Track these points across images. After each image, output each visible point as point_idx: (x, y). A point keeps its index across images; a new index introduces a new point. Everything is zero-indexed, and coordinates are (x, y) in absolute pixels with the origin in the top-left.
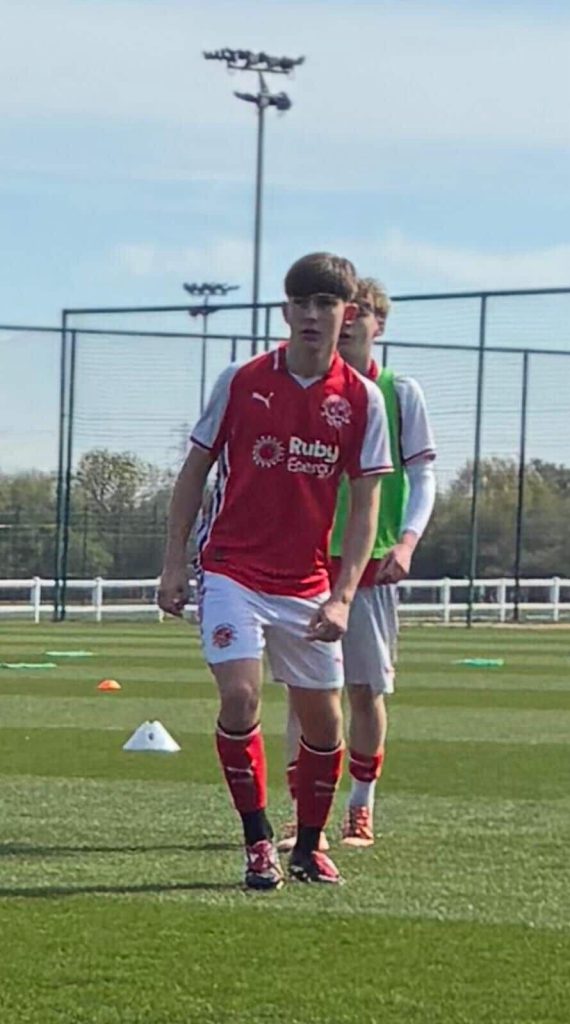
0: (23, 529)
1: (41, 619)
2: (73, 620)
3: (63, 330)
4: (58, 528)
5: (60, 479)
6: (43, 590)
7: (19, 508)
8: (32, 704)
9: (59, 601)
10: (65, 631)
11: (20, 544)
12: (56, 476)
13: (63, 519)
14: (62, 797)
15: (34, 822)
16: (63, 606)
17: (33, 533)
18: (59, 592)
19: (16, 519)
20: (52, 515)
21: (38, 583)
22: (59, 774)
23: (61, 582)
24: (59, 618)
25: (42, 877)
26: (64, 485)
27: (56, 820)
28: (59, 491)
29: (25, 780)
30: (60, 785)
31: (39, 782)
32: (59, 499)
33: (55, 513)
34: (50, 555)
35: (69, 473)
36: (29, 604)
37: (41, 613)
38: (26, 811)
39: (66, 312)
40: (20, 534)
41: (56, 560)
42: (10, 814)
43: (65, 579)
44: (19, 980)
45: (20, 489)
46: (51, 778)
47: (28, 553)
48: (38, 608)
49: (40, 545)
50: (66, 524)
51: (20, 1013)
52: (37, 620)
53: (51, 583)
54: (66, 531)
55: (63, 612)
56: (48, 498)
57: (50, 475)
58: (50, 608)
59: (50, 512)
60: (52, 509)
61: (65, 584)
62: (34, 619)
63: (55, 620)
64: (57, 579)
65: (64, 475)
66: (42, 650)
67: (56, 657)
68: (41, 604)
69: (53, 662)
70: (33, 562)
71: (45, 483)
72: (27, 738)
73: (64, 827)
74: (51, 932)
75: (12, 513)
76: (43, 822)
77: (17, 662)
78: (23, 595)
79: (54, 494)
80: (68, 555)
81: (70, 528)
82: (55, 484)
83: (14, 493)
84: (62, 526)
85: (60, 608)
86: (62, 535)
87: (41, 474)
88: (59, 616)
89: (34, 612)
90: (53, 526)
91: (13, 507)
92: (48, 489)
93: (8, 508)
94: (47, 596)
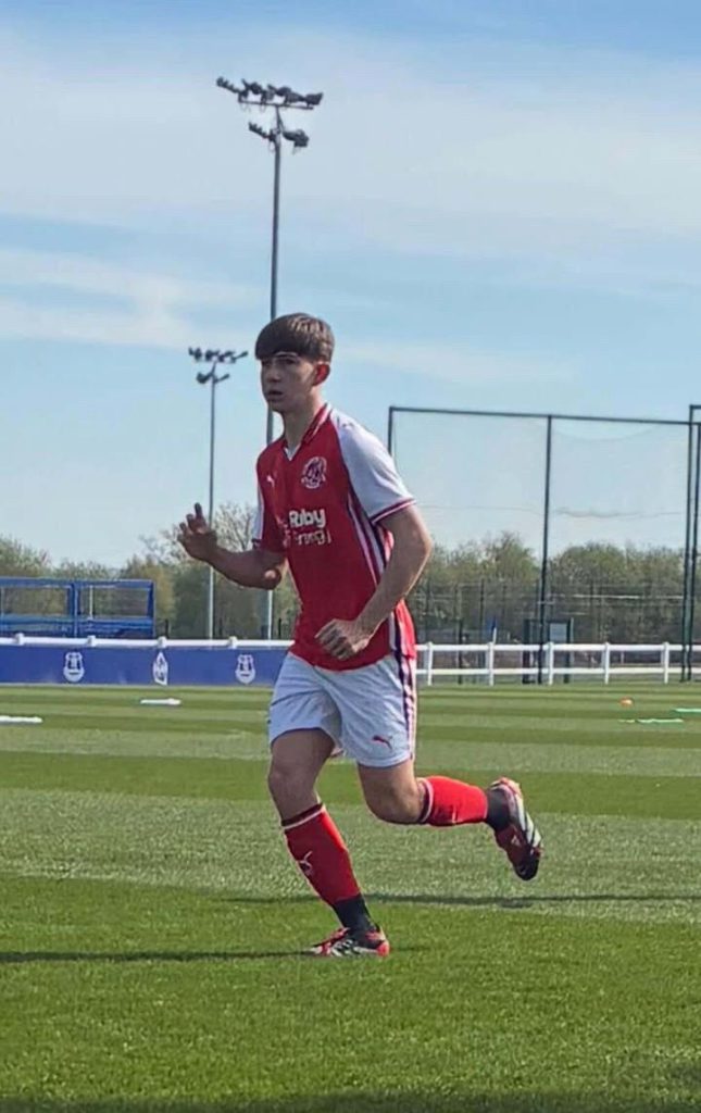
0: (655, 600)
1: (670, 679)
2: (697, 681)
3: (690, 424)
4: (685, 598)
5: (687, 555)
6: (673, 654)
7: (650, 581)
8: (661, 754)
9: (686, 664)
10: (691, 689)
11: (652, 612)
12: (684, 552)
13: (689, 591)
14: (689, 837)
15: (664, 859)
16: (690, 667)
17: (663, 604)
18: (686, 657)
19: (648, 591)
20: (679, 587)
21: (667, 648)
22: (687, 817)
23: (687, 647)
24: (685, 678)
25: (671, 908)
26: (691, 562)
27: (683, 858)
28: (686, 566)
29: (655, 822)
30: (687, 827)
31: (669, 823)
32: (686, 574)
33: (682, 586)
34: (678, 623)
35: (695, 551)
36: (659, 666)
37: (670, 674)
38: (656, 850)
39: (692, 408)
40: (652, 604)
41: (683, 629)
42: (643, 851)
43: (691, 644)
44: (651, 1000)
45: (652, 565)
46: (679, 822)
47: (657, 621)
48: (667, 670)
49: (669, 615)
50: (692, 595)
51: (652, 1029)
52: (666, 680)
53: (679, 647)
54: (692, 601)
55: (690, 674)
56: (674, 573)
57: (678, 553)
58: (678, 670)
59: (676, 585)
60: (677, 581)
61: (691, 649)
62: (663, 679)
63: (682, 680)
64: (684, 644)
65: (691, 552)
66: (671, 707)
67: (685, 713)
68: (670, 666)
69: (681, 718)
70: (663, 629)
71: (674, 560)
72: (658, 785)
73: (691, 864)
74: (680, 957)
75: (644, 585)
76: (672, 859)
77: (649, 718)
78: (654, 659)
79: (682, 569)
80: (695, 623)
81: (695, 598)
82: (682, 560)
83: (646, 568)
84: (689, 596)
85: (687, 670)
86: (688, 604)
87: (670, 551)
88: (686, 676)
89: (663, 675)
90: (682, 597)
91: (645, 581)
92: (675, 564)
93: (641, 581)
94: (675, 659)
